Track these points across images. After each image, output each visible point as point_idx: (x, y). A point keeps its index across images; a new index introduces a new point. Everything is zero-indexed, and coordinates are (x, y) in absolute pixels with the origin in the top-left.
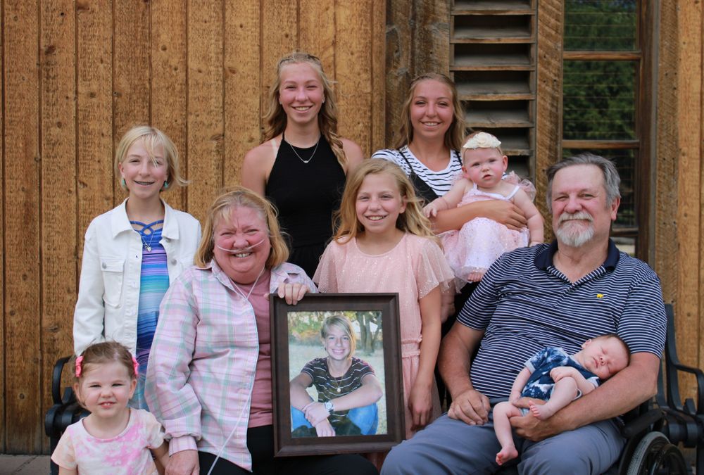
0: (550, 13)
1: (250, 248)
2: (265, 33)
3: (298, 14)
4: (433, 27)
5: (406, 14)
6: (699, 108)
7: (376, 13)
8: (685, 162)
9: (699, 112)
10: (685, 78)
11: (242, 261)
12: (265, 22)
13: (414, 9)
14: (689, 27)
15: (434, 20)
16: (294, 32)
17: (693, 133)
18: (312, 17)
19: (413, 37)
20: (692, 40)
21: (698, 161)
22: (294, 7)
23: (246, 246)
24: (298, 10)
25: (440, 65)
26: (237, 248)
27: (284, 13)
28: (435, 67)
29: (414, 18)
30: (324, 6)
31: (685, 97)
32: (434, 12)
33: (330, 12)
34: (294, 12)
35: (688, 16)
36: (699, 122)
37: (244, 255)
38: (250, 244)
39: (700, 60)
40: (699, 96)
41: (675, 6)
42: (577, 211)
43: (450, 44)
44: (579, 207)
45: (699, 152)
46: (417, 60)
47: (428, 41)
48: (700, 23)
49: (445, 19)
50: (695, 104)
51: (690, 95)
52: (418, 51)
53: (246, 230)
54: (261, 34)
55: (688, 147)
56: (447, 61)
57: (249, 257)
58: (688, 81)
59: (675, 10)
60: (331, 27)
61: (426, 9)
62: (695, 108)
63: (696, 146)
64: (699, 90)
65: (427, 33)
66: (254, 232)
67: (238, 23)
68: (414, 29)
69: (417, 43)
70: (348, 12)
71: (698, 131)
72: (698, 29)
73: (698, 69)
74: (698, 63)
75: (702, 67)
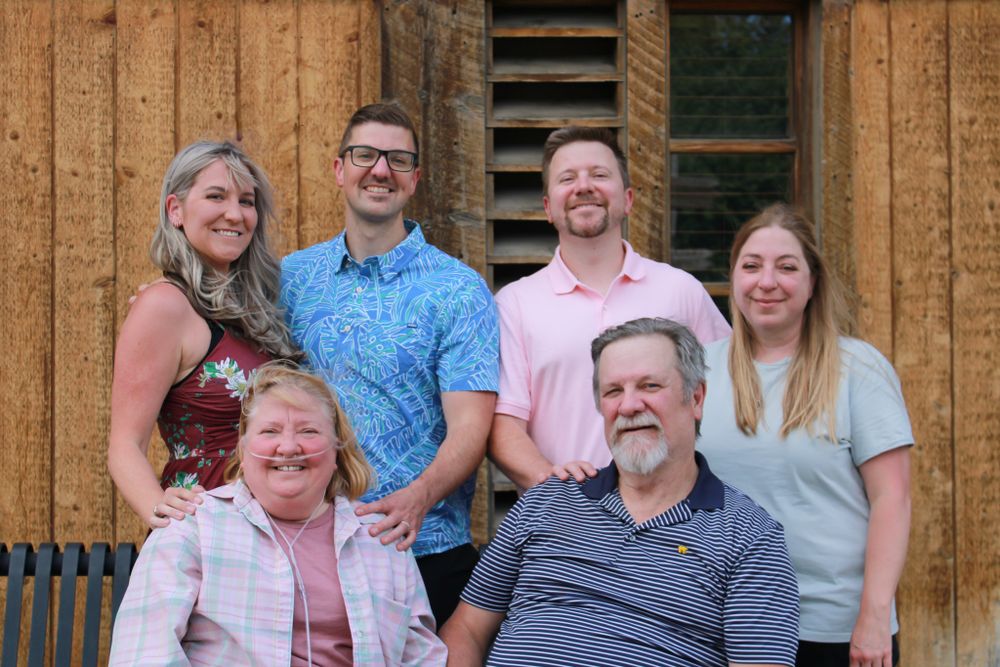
0: (646, 78)
1: (302, 457)
2: (184, 110)
3: (238, 80)
4: (457, 102)
5: (412, 81)
6: (888, 230)
7: (365, 79)
8: (868, 318)
9: (889, 237)
10: (864, 183)
11: (287, 478)
12: (183, 94)
13: (426, 73)
14: (869, 101)
15: (460, 91)
16: (231, 111)
17: (879, 270)
18: (261, 85)
19: (426, 118)
20: (874, 122)
21: (889, 317)
22: (231, 68)
23: (297, 454)
24: (237, 73)
25: (470, 163)
26: (281, 455)
27: (214, 79)
28: (462, 167)
29: (427, 86)
30: (280, 67)
31: (866, 212)
32: (459, 77)
33: (291, 78)
34: (231, 78)
35: (866, 84)
36: (888, 253)
37: (291, 468)
38: (303, 452)
39: (888, 155)
40: (887, 210)
41: (847, 68)
43: (487, 128)
44: (640, 406)
45: (889, 301)
46: (433, 155)
47: (450, 125)
48: (886, 94)
49: (477, 89)
50: (881, 223)
51: (874, 209)
52: (433, 141)
53: (300, 428)
54: (176, 112)
55: (873, 293)
56: (481, 156)
57: (299, 472)
58: (869, 187)
59: (846, 74)
60: (292, 102)
61: (447, 72)
62: (883, 231)
63: (884, 292)
64: (887, 202)
65: (449, 111)
66: (313, 435)
67: (138, 94)
68: (426, 106)
69: (433, 128)
70: (320, 77)
71: (888, 267)
72: (883, 105)
73: (885, 168)
74: (885, 159)
75: (891, 164)
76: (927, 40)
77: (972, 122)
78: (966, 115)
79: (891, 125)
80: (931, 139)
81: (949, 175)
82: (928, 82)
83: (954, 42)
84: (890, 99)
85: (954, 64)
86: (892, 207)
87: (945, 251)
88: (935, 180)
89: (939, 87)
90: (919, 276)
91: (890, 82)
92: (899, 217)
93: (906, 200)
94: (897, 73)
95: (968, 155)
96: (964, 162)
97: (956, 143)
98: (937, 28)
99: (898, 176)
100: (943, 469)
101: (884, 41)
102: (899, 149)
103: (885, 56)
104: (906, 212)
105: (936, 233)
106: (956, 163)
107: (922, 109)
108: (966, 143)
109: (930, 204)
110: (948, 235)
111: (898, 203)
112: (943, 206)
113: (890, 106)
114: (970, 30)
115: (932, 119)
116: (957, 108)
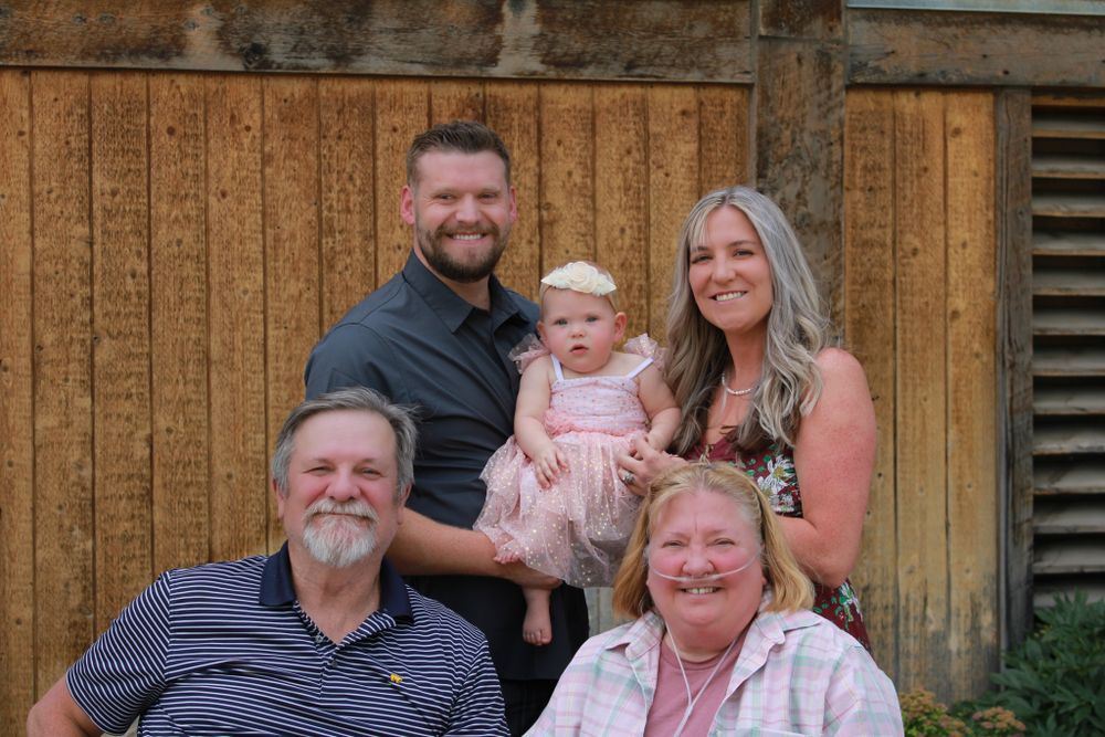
6: (29, 296)
8: (7, 381)
9: (30, 303)
10: (5, 250)
14: (11, 172)
17: (19, 335)
20: (15, 192)
21: (30, 380)
31: (7, 279)
35: (7, 155)
36: (29, 319)
39: (29, 223)
40: (28, 277)
42: (351, 499)
44: (356, 492)
45: (30, 366)
48: (28, 165)
50: (22, 290)
51: (14, 276)
55: (12, 358)
58: (10, 255)
62: (23, 297)
63: (24, 356)
64: (28, 269)
71: (28, 332)
72: (25, 176)
73: (26, 236)
74: (25, 228)
75: (32, 232)
76: (69, 114)
77: (114, 193)
78: (108, 187)
79: (32, 195)
80: (73, 209)
81: (91, 244)
82: (70, 154)
83: (96, 116)
84: (31, 169)
85: (97, 138)
86: (32, 274)
87: (86, 317)
88: (78, 248)
89: (81, 160)
90: (60, 341)
91: (31, 155)
92: (41, 285)
93: (48, 267)
94: (39, 145)
95: (110, 225)
96: (105, 232)
97: (98, 214)
98: (79, 102)
99: (39, 244)
100: (84, 527)
101: (25, 114)
102: (40, 218)
103: (26, 128)
104: (47, 279)
105: (77, 300)
106: (98, 232)
107: (65, 180)
108: (109, 214)
109: (71, 271)
110: (90, 302)
111: (39, 271)
112: (85, 274)
113: (32, 177)
114: (112, 105)
115: (74, 190)
116: (98, 179)
